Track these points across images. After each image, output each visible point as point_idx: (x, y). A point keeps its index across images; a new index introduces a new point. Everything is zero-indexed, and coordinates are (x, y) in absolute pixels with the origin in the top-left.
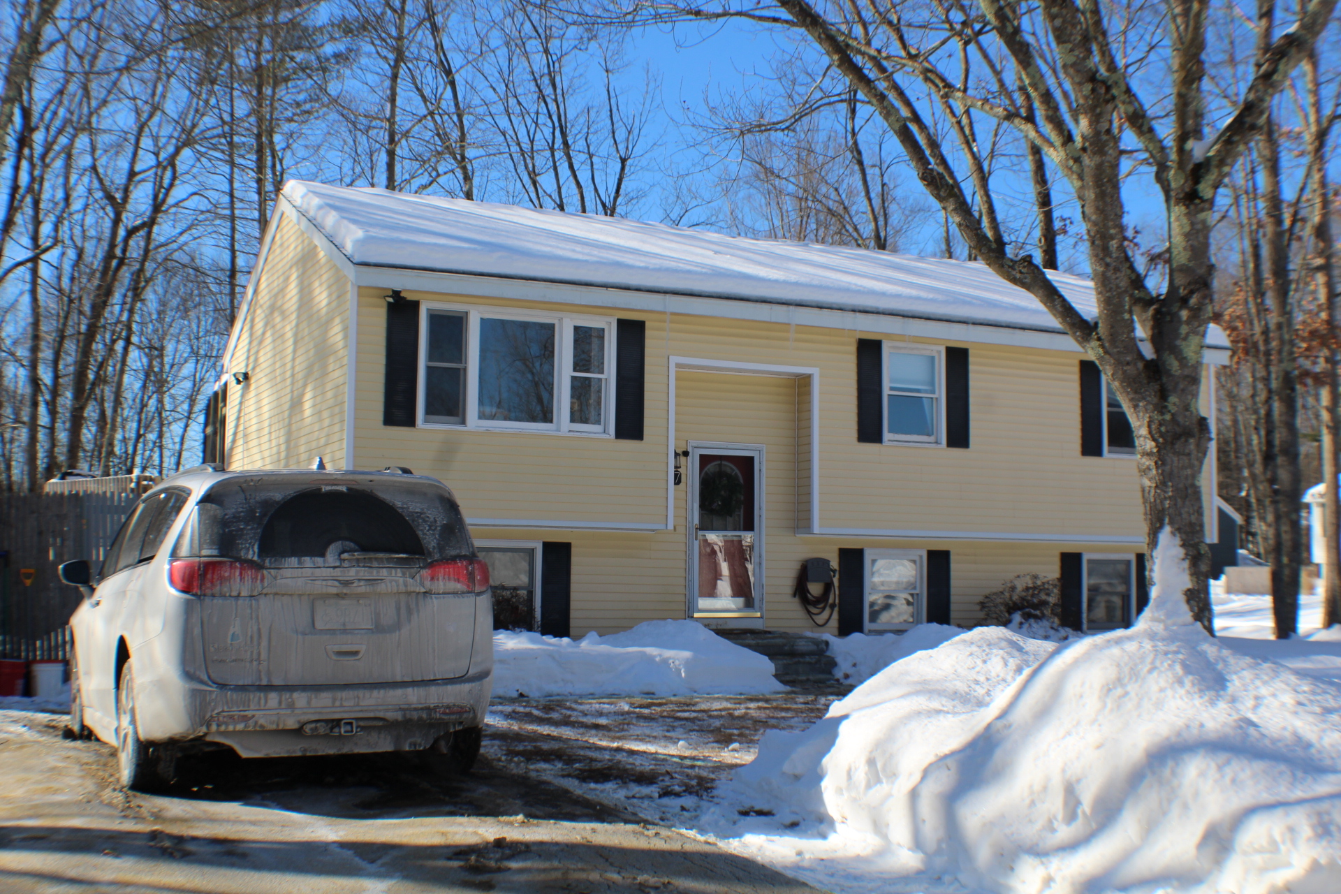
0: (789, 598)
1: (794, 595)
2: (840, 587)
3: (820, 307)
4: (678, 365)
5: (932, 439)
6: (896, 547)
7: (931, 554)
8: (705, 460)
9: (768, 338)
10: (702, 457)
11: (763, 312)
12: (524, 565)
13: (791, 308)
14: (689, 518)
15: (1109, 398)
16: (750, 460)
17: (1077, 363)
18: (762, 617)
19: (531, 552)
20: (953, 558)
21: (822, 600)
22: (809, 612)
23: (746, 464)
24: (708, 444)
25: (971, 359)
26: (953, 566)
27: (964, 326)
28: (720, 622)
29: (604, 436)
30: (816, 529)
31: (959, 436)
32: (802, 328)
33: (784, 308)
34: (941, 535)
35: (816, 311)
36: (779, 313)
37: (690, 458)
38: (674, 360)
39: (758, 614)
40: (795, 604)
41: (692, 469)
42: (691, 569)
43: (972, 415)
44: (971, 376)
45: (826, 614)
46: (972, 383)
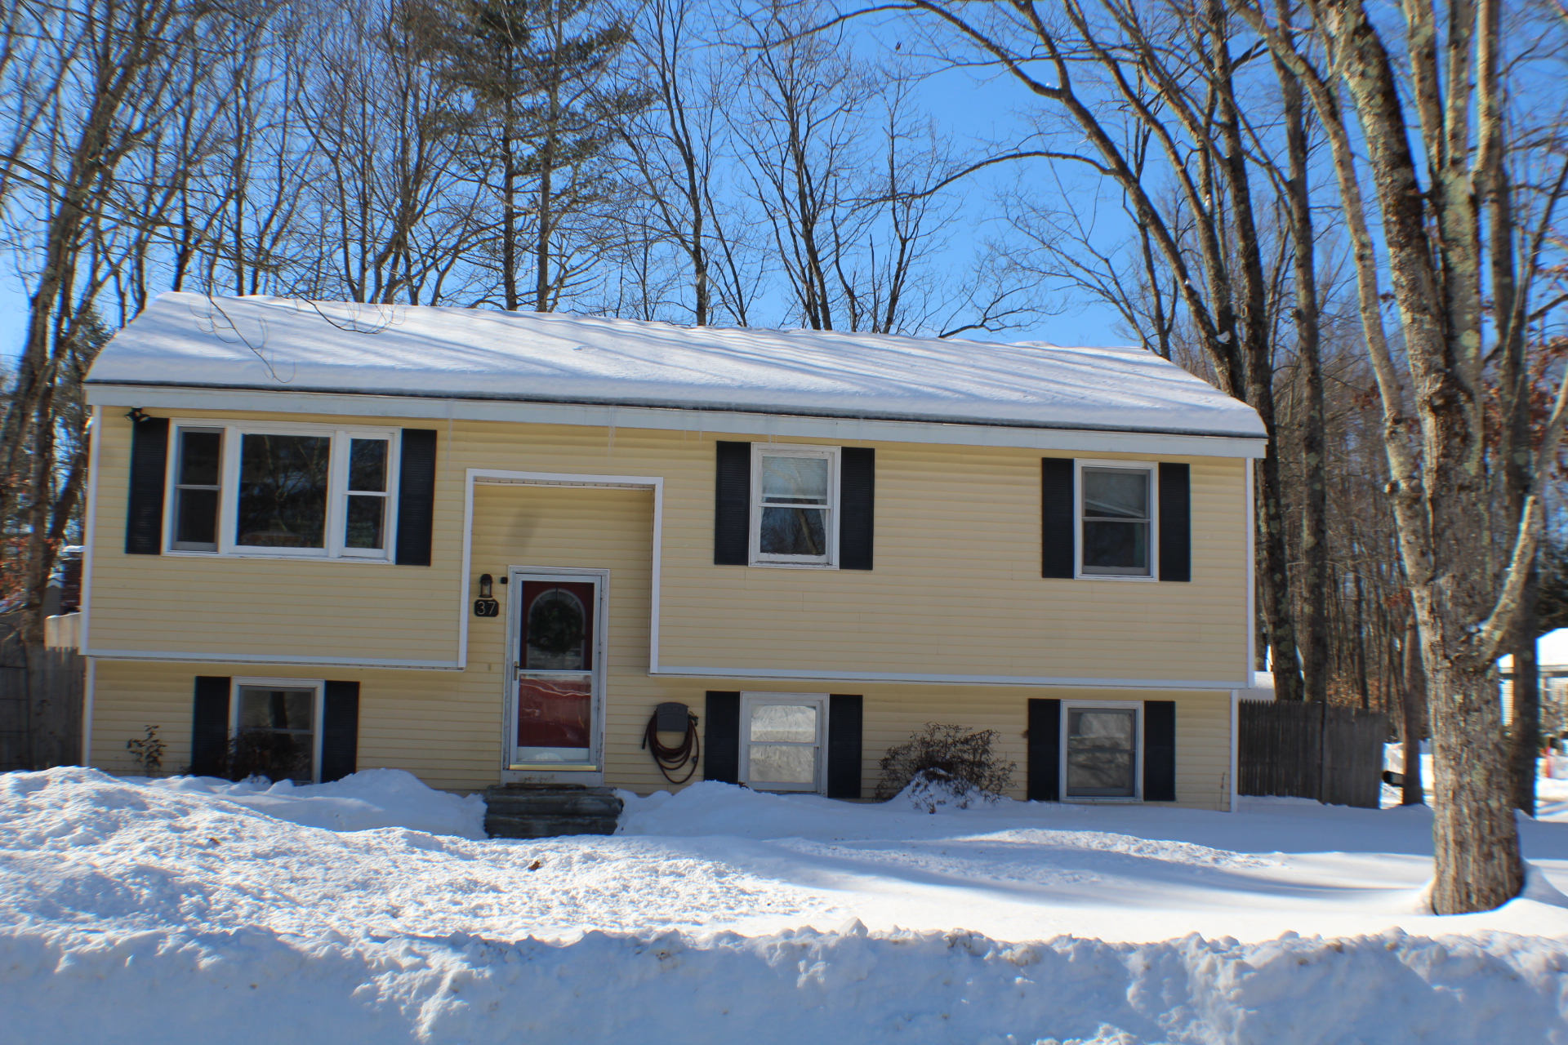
0: (638, 750)
1: (644, 747)
2: (706, 737)
3: (650, 405)
4: (476, 479)
5: (822, 559)
6: (785, 691)
7: (836, 700)
8: (530, 589)
9: (596, 444)
10: (525, 584)
11: (575, 414)
13: (611, 409)
14: (508, 655)
15: (1086, 504)
16: (590, 587)
17: (1038, 461)
18: (599, 771)
20: (865, 704)
21: (683, 751)
22: (662, 767)
23: (585, 591)
24: (534, 569)
25: (877, 461)
26: (867, 714)
27: (854, 421)
28: (545, 775)
29: (386, 562)
30: (654, 668)
31: (858, 554)
32: (623, 431)
33: (603, 409)
34: (848, 680)
35: (646, 411)
36: (596, 416)
37: (509, 585)
38: (471, 473)
39: (594, 768)
40: (646, 756)
41: (509, 599)
42: (508, 714)
43: (877, 530)
44: (878, 481)
45: (686, 769)
46: (878, 490)
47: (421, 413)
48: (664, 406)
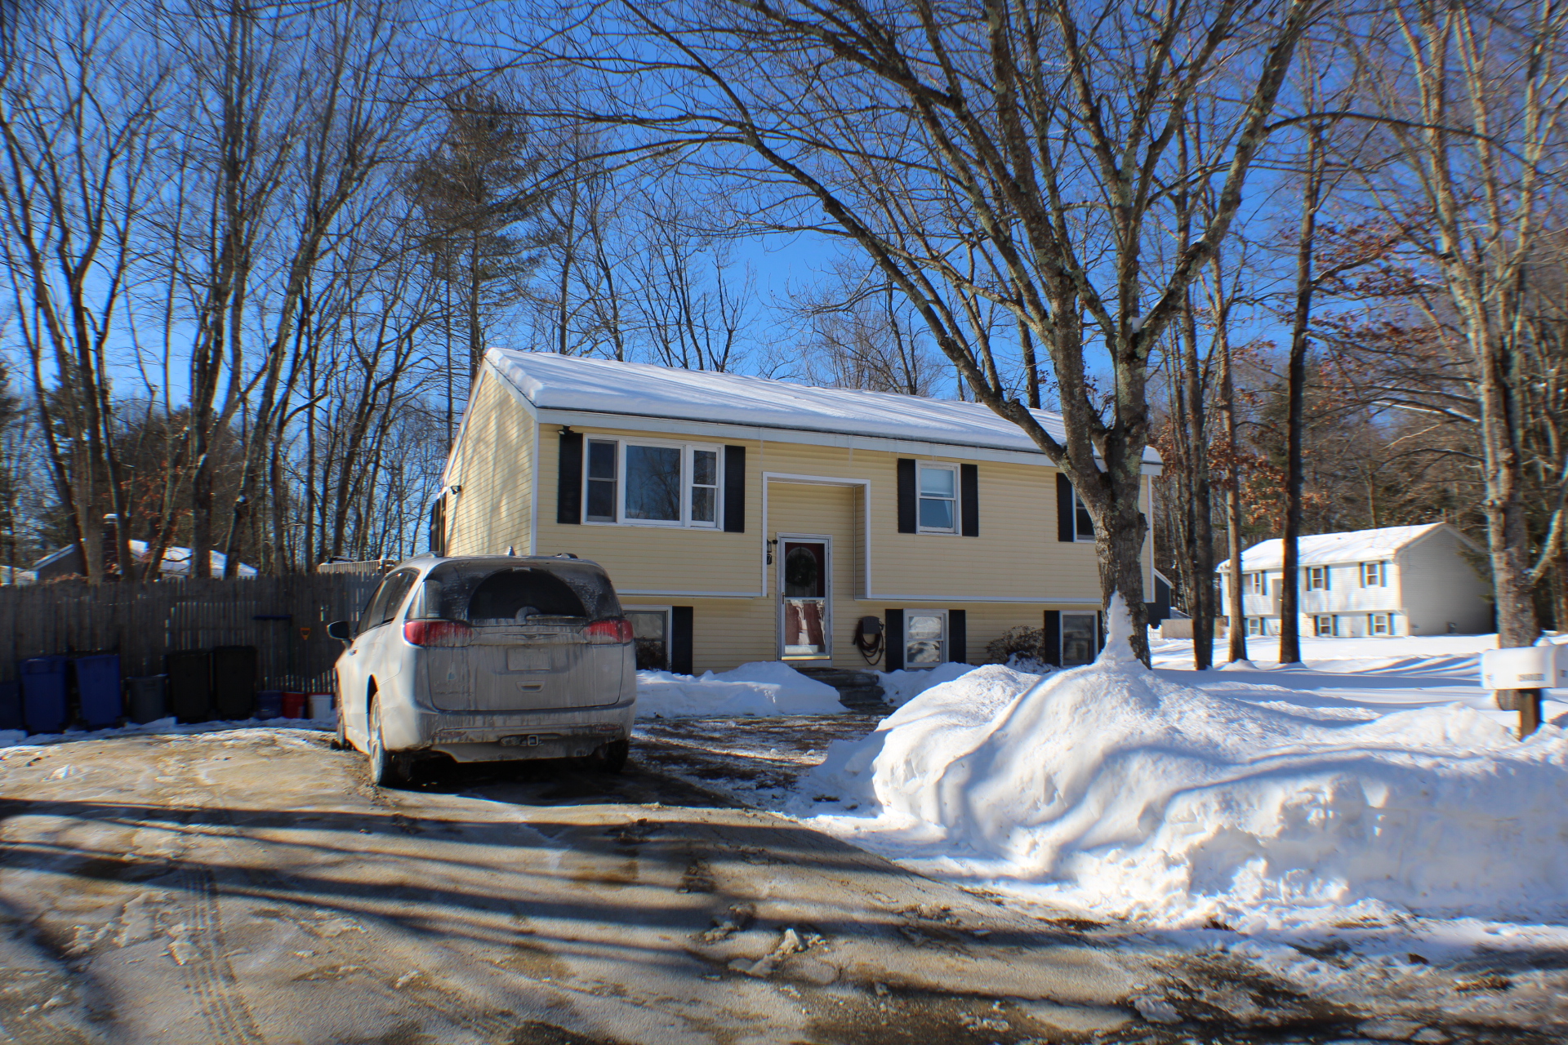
0: (850, 646)
1: (854, 643)
2: (886, 638)
3: (871, 436)
4: (769, 479)
5: (951, 530)
6: (926, 608)
7: (951, 612)
8: (789, 546)
9: (833, 458)
10: (787, 544)
11: (830, 440)
12: (659, 623)
13: (850, 437)
14: (778, 589)
15: (1077, 502)
16: (821, 547)
17: (1053, 475)
18: (831, 659)
19: (664, 614)
20: (967, 615)
21: (874, 645)
22: (864, 655)
23: (819, 549)
24: (791, 535)
25: (979, 473)
26: (968, 621)
27: (974, 449)
28: (801, 663)
29: (716, 530)
30: (869, 595)
31: (971, 527)
32: (858, 451)
33: (845, 437)
34: (958, 598)
35: (868, 439)
36: (841, 441)
37: (778, 545)
38: (766, 475)
39: (828, 657)
40: (854, 650)
41: (780, 553)
42: (778, 626)
43: (980, 513)
44: (980, 485)
45: (877, 656)
46: (980, 490)
47: (738, 435)
48: (878, 436)
